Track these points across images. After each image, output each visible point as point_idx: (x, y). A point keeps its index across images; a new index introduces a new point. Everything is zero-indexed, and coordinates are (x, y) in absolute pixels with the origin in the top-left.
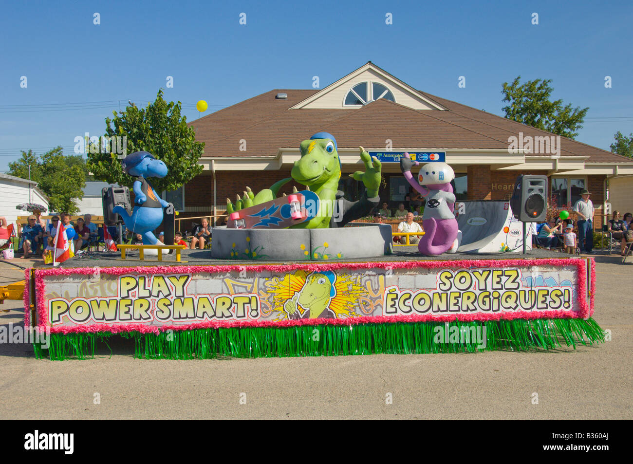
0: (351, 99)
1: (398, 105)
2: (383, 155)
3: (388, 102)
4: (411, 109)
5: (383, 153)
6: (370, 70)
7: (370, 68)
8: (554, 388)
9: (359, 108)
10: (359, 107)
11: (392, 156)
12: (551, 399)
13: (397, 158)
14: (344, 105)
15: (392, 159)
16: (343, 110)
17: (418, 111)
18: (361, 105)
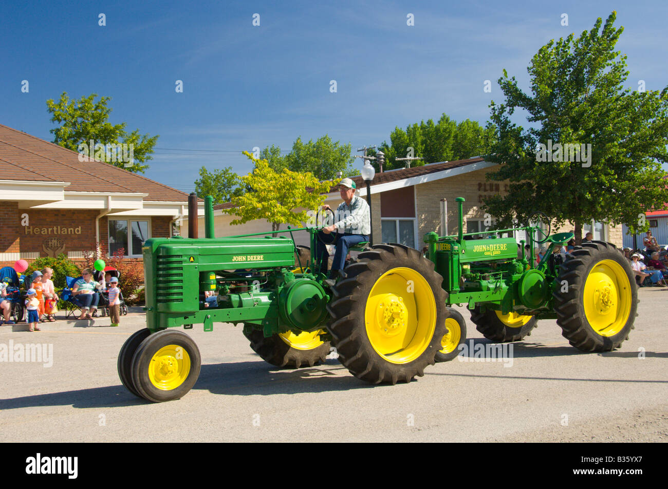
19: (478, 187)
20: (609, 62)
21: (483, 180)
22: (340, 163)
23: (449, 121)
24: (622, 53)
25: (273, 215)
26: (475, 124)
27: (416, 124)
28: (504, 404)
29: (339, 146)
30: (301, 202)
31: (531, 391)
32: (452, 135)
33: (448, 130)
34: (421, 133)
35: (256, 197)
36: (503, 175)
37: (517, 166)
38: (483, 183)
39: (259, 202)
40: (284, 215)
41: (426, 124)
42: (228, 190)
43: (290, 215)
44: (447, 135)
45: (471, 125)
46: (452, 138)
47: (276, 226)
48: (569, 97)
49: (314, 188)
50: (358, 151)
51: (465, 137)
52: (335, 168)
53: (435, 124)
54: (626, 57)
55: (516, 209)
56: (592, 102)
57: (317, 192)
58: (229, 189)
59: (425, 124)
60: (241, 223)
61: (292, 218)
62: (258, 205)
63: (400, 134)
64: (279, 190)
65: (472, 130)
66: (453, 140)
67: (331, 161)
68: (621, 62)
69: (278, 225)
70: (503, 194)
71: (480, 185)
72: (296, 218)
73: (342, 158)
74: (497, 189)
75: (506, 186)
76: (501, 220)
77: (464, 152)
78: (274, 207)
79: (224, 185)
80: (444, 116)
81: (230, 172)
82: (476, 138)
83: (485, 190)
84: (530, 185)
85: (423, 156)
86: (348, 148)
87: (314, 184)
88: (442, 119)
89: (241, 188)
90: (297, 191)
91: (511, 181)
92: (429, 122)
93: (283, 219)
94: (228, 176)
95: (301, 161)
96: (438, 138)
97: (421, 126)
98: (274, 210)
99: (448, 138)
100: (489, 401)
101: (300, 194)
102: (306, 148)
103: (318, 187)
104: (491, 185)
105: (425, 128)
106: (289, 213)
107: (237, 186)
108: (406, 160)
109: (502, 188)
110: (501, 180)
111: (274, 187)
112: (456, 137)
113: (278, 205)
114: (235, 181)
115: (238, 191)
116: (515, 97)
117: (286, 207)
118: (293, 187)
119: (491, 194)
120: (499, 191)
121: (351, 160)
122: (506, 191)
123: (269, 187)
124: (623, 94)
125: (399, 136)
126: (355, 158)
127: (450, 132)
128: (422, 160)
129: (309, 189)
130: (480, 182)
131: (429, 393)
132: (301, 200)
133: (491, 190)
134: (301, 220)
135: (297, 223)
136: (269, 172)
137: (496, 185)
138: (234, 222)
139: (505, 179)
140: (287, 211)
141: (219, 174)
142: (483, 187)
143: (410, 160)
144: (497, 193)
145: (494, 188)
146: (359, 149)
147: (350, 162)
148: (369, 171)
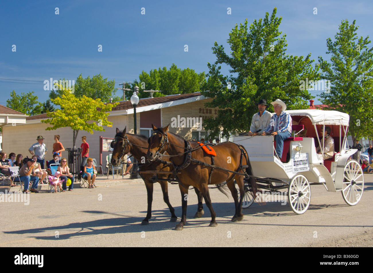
19: (199, 111)
20: (276, 38)
21: (203, 107)
22: (108, 92)
23: (177, 69)
25: (75, 124)
26: (193, 71)
27: (155, 70)
28: (235, 241)
29: (107, 81)
30: (93, 117)
31: (247, 233)
32: (178, 78)
33: (176, 74)
34: (159, 75)
35: (64, 112)
36: (214, 104)
37: (223, 100)
38: (202, 108)
39: (66, 116)
40: (82, 124)
41: (162, 70)
42: (30, 106)
43: (86, 125)
44: (175, 77)
45: (190, 72)
46: (178, 79)
47: (76, 132)
48: (253, 59)
49: (102, 108)
50: (120, 85)
51: (186, 79)
52: (104, 95)
53: (168, 70)
54: (286, 35)
55: (223, 125)
56: (266, 62)
57: (104, 111)
58: (32, 106)
60: (53, 130)
61: (86, 127)
62: (66, 118)
63: (145, 76)
64: (79, 109)
65: (191, 75)
66: (179, 80)
67: (102, 90)
68: (283, 38)
69: (77, 131)
70: (215, 116)
71: (200, 109)
72: (89, 127)
73: (109, 89)
74: (211, 112)
75: (216, 110)
76: (213, 131)
77: (186, 88)
78: (76, 120)
79: (28, 104)
80: (174, 66)
81: (33, 95)
82: (193, 79)
83: (203, 113)
84: (231, 111)
85: (160, 90)
86: (113, 83)
87: (101, 106)
88: (172, 67)
89: (40, 106)
90: (90, 110)
91: (220, 108)
92: (164, 69)
93: (81, 127)
94: (31, 97)
95: (82, 90)
96: (170, 79)
97: (159, 71)
98: (76, 122)
99: (176, 79)
100: (225, 240)
101: (92, 112)
102: (85, 81)
103: (104, 107)
104: (207, 110)
105: (161, 72)
106: (85, 124)
107: (38, 105)
108: (150, 92)
109: (213, 112)
110: (213, 107)
111: (76, 106)
112: (181, 78)
113: (79, 118)
114: (36, 101)
115: (38, 108)
116: (222, 57)
117: (83, 120)
118: (88, 107)
119: (207, 115)
120: (211, 114)
121: (115, 91)
122: (216, 114)
123: (73, 107)
124: (285, 58)
125: (145, 77)
126: (117, 89)
127: (177, 76)
128: (159, 92)
129: (99, 109)
130: (200, 108)
131: (189, 235)
132: (93, 115)
133: (207, 113)
134: (92, 129)
135: (90, 130)
136: (72, 97)
137: (210, 109)
138: (48, 129)
139: (216, 107)
140: (84, 122)
141: (25, 96)
142: (202, 111)
143: (153, 92)
144: (210, 114)
145: (209, 111)
146: (120, 84)
147: (114, 92)
148: (136, 98)
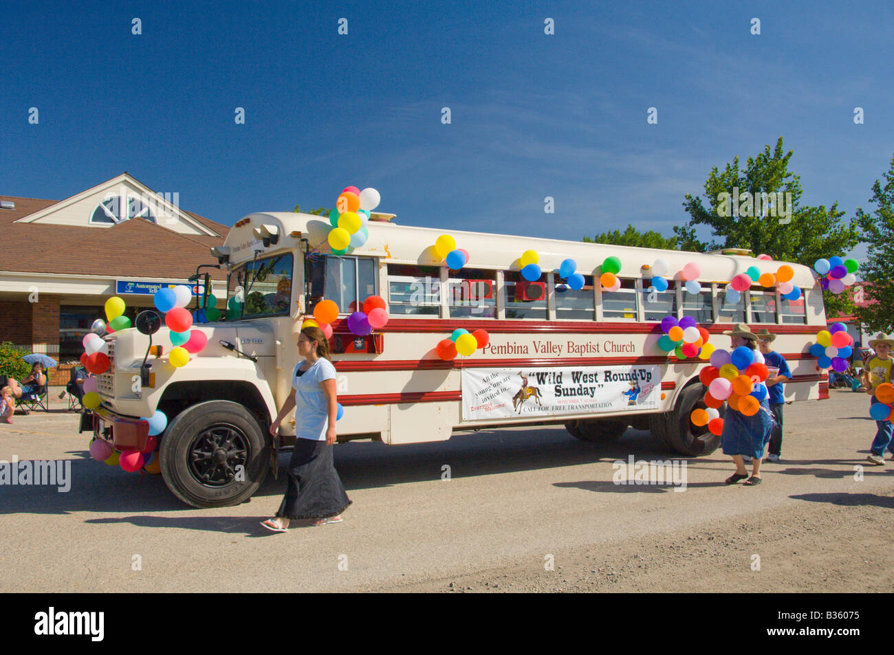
0: (99, 215)
1: (159, 226)
2: (135, 285)
3: (146, 222)
4: (174, 232)
5: (136, 283)
6: (125, 182)
7: (126, 181)
8: (295, 557)
9: (108, 227)
10: (109, 225)
11: (147, 286)
12: (289, 570)
13: (153, 289)
14: (91, 222)
15: (147, 291)
16: (89, 228)
17: (182, 236)
18: (113, 224)
23: (635, 233)
24: (795, 173)
26: (658, 235)
45: (654, 236)
53: (622, 234)
54: (799, 177)
59: (612, 234)
68: (795, 182)
80: (630, 229)
92: (616, 233)
105: (612, 238)
